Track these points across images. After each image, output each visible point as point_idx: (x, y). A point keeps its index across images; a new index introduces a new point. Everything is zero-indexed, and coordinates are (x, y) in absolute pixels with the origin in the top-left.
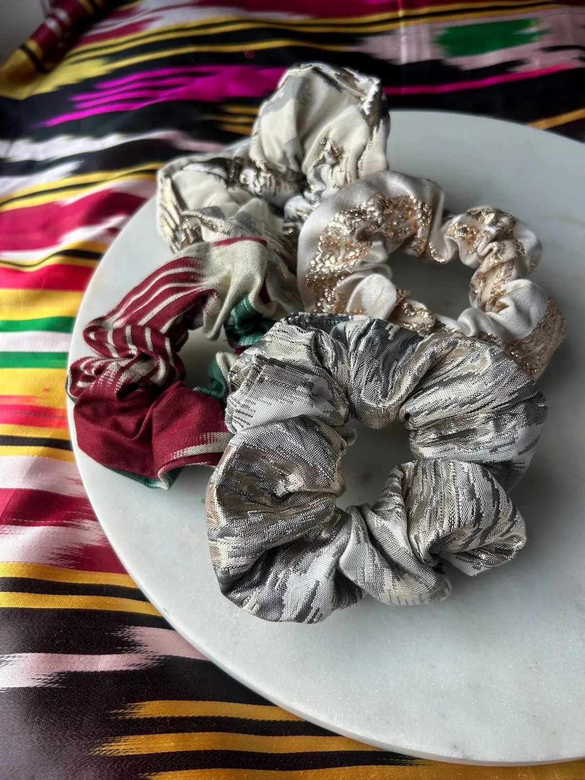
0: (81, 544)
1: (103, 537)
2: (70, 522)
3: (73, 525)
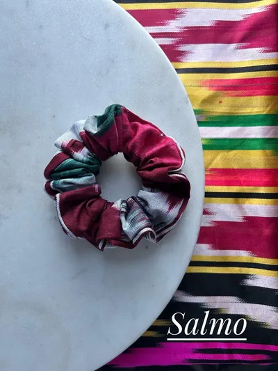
0: (177, 20)
1: (169, 25)
2: (185, 30)
3: (183, 28)
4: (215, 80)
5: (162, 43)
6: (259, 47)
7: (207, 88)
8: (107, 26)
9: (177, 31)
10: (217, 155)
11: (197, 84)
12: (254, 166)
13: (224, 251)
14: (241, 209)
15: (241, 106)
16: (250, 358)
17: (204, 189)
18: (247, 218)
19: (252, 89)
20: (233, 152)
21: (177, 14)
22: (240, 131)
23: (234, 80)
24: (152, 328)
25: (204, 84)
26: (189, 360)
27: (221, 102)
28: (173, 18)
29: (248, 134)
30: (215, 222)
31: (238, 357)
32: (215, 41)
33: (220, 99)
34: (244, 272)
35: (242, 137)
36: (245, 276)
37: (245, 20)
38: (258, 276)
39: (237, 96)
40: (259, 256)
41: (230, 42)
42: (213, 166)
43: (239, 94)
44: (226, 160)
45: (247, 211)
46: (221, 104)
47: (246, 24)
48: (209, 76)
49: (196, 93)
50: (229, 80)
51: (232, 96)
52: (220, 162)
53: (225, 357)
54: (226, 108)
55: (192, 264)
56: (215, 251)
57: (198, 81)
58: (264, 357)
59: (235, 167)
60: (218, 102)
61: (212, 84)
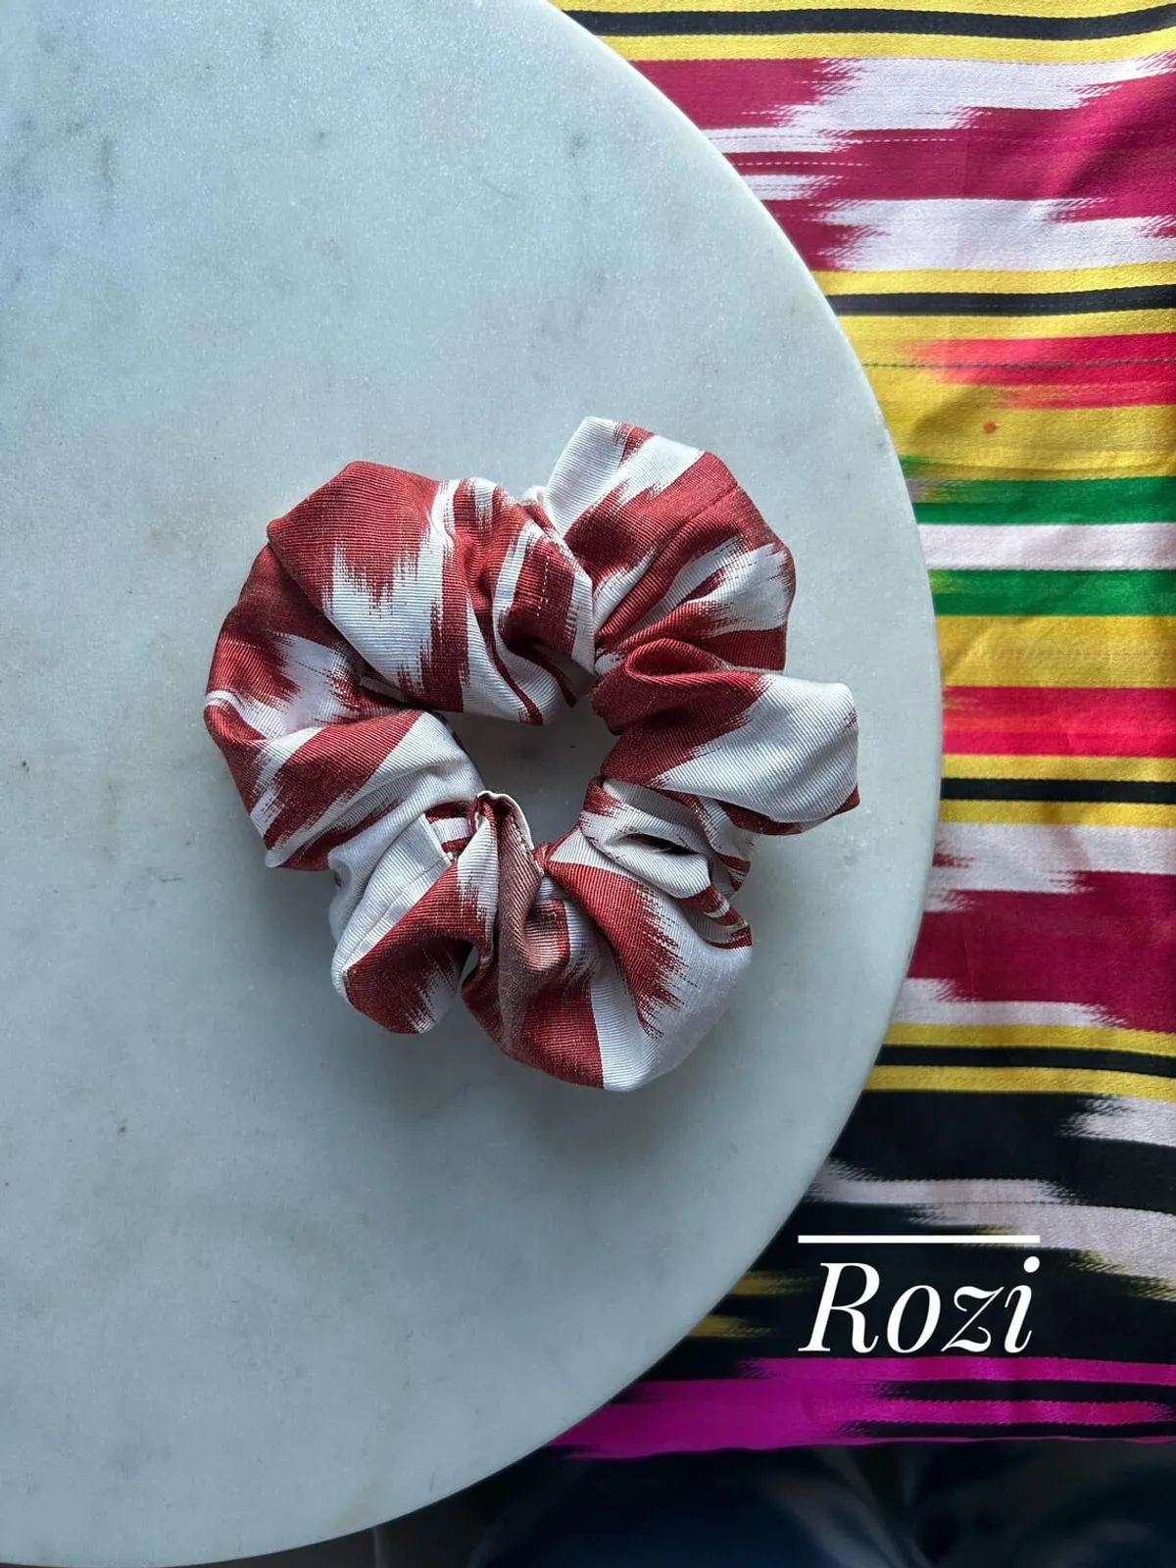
0: (822, 104)
1: (791, 124)
2: (852, 142)
3: (844, 137)
4: (970, 342)
5: (771, 196)
6: (1143, 213)
7: (939, 375)
8: (578, 143)
9: (822, 146)
10: (978, 632)
11: (900, 358)
12: (1116, 679)
13: (999, 1005)
14: (1067, 842)
15: (1071, 447)
16: (1095, 1414)
17: (941, 764)
18: (1089, 878)
19: (1113, 379)
20: (1038, 624)
21: (822, 78)
22: (1065, 540)
23: (1043, 341)
24: (729, 1306)
25: (925, 356)
26: (864, 1425)
27: (991, 428)
28: (808, 96)
29: (1096, 554)
30: (968, 894)
31: (1052, 1412)
32: (970, 188)
33: (987, 415)
34: (1077, 1088)
35: (1072, 563)
36: (1080, 1104)
37: (1091, 107)
38: (1133, 1102)
39: (1056, 404)
40: (1137, 1024)
41: (1027, 192)
42: (960, 677)
43: (1061, 397)
44: (1008, 653)
45: (1091, 850)
46: (992, 438)
47: (1092, 123)
48: (946, 327)
49: (896, 394)
50: (1024, 342)
51: (1034, 406)
52: (987, 660)
53: (1002, 1412)
54: (1010, 452)
55: (891, 1055)
56: (966, 1006)
57: (901, 345)
58: (1151, 1412)
59: (1046, 679)
60: (979, 428)
61: (955, 358)
